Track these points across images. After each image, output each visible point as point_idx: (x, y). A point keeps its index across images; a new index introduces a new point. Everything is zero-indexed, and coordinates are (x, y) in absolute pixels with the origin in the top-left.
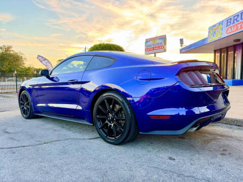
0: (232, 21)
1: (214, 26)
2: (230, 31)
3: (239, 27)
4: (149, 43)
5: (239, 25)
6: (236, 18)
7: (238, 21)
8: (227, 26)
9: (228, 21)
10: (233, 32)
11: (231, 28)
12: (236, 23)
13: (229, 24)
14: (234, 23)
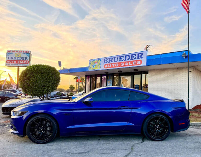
0: (108, 61)
1: (94, 60)
2: (107, 67)
3: (113, 66)
4: (11, 55)
5: (113, 65)
6: (111, 59)
7: (113, 62)
8: (104, 63)
9: (105, 60)
10: (109, 68)
11: (108, 65)
12: (111, 63)
13: (106, 62)
14: (109, 62)
